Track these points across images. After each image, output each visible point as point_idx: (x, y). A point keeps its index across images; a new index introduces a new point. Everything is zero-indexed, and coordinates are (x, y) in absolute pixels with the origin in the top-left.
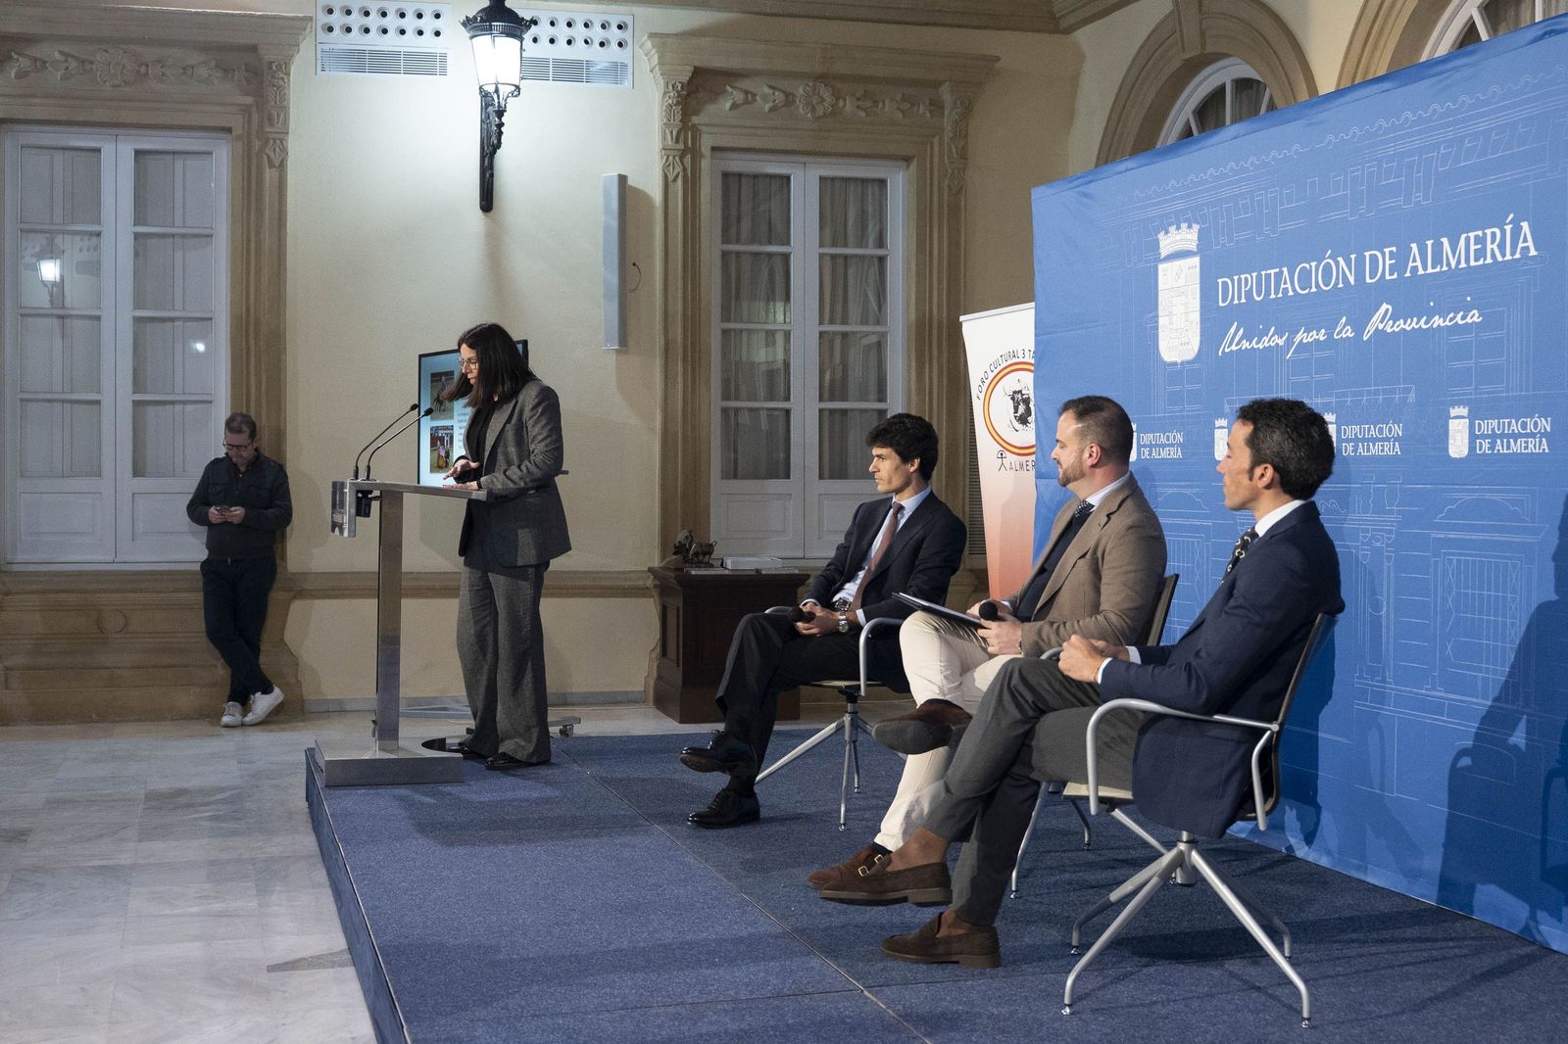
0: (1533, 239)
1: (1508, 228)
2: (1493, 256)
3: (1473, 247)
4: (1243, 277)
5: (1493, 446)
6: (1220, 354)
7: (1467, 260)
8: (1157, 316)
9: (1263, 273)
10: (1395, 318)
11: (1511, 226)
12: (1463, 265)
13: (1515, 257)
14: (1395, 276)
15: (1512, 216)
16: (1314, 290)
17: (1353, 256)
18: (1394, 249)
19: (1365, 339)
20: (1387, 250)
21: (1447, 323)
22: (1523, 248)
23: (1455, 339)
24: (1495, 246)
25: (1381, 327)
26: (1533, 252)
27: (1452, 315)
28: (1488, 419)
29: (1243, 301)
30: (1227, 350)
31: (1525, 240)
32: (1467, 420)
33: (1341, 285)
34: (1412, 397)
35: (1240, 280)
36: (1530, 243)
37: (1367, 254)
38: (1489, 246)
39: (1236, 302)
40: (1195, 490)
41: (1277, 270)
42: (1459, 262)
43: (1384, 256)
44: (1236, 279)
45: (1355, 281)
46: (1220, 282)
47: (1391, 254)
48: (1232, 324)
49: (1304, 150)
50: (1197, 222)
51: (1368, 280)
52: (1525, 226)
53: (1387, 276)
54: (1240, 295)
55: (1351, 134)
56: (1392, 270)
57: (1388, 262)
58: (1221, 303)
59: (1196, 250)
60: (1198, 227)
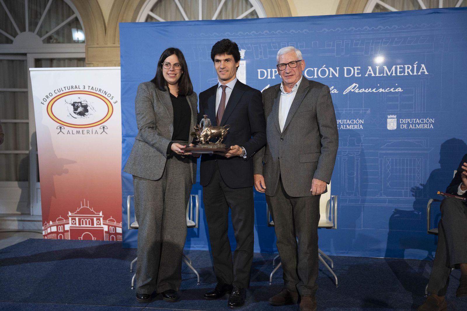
1: (415, 66)
2: (408, 72)
3: (398, 70)
5: (408, 126)
7: (396, 73)
10: (360, 88)
11: (417, 65)
12: (394, 74)
13: (418, 74)
14: (360, 76)
15: (417, 62)
16: (316, 77)
17: (338, 68)
18: (360, 67)
19: (344, 93)
20: (356, 68)
21: (386, 91)
22: (421, 72)
23: (390, 96)
24: (409, 70)
25: (352, 90)
26: (426, 73)
27: (388, 89)
28: (406, 119)
29: (274, 77)
31: (423, 69)
32: (396, 119)
33: (331, 76)
34: (369, 112)
35: (271, 72)
36: (425, 70)
37: (345, 68)
38: (406, 70)
39: (269, 78)
42: (392, 73)
43: (354, 69)
44: (269, 70)
45: (339, 75)
46: (259, 70)
47: (358, 69)
48: (267, 85)
49: (310, 32)
50: (244, 49)
51: (346, 76)
52: (423, 66)
53: (356, 75)
54: (271, 76)
55: (337, 29)
56: (358, 74)
57: (356, 71)
58: (259, 78)
59: (243, 58)
60: (245, 50)
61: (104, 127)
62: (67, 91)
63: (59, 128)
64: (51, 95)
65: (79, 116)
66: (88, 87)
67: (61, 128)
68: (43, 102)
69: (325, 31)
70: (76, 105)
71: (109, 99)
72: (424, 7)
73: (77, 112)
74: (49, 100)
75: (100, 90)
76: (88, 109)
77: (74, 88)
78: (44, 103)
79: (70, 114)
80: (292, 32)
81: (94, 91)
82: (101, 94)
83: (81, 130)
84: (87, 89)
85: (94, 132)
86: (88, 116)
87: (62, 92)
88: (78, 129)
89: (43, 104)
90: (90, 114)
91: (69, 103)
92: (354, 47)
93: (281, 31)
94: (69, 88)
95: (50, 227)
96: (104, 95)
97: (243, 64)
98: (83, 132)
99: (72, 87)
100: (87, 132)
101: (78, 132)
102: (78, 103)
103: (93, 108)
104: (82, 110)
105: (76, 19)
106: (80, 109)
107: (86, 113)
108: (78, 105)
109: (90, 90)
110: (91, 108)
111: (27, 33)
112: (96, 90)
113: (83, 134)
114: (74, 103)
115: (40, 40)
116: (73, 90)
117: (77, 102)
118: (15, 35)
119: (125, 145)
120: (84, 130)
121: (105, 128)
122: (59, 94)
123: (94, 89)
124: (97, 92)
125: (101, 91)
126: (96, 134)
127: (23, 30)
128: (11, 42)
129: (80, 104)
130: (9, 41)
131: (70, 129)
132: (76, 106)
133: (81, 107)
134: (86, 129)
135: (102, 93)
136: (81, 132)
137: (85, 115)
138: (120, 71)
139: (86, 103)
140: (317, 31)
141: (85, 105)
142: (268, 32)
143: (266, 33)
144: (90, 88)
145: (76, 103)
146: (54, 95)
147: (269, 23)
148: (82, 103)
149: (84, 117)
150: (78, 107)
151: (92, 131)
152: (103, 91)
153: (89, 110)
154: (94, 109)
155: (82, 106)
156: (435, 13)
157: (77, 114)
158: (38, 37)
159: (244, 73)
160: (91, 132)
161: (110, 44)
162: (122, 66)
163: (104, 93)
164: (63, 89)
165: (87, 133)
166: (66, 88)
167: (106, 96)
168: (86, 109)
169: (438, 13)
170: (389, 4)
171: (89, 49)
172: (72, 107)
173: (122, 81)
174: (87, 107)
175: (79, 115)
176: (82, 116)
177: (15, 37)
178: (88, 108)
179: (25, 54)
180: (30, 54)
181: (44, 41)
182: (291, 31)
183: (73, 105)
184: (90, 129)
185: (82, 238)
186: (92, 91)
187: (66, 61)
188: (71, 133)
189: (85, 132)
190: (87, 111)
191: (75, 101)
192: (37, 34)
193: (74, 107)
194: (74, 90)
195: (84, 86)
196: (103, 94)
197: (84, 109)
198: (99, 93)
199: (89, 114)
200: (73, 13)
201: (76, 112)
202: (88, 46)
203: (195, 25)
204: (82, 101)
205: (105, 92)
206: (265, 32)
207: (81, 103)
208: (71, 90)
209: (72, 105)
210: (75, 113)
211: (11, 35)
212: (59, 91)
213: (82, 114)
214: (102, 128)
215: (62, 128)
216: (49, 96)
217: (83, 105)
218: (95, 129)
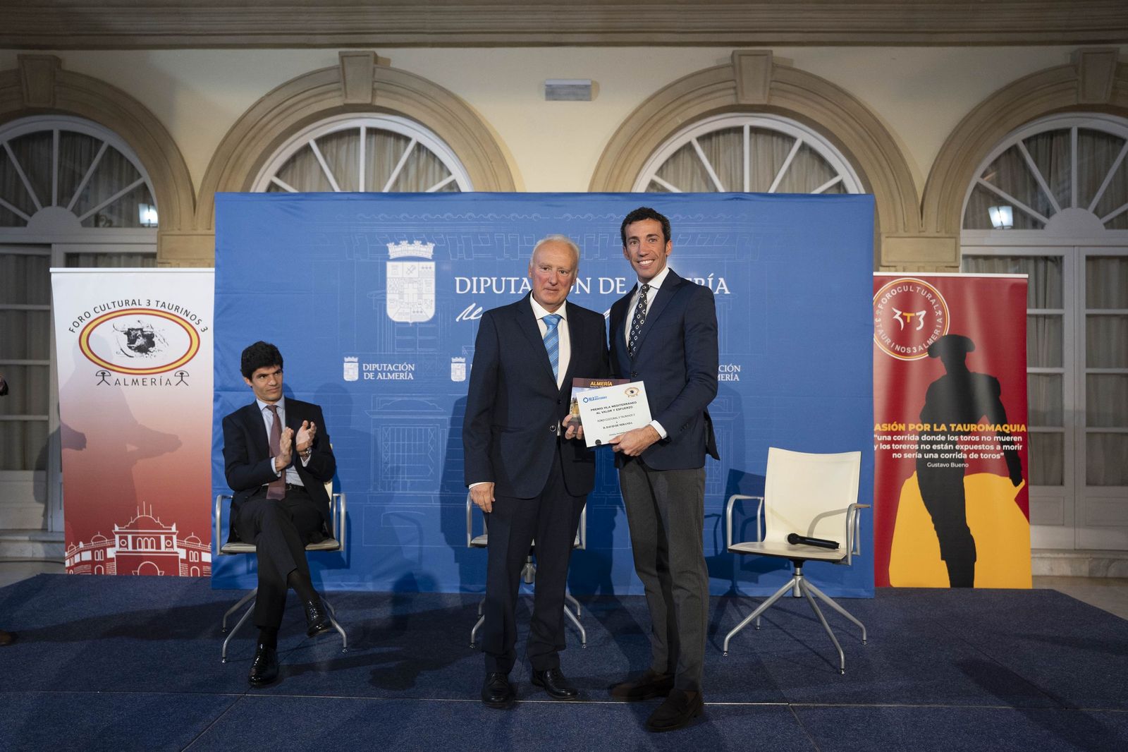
0: (727, 285)
1: (710, 280)
4: (482, 279)
6: (457, 320)
8: (385, 293)
9: (503, 279)
11: (712, 279)
15: (712, 274)
17: (589, 279)
18: (624, 279)
20: (618, 279)
22: (720, 290)
26: (727, 292)
29: (482, 291)
30: (464, 318)
31: (722, 286)
33: (578, 292)
35: (479, 282)
36: (725, 288)
37: (601, 279)
39: (475, 291)
40: (428, 399)
41: (518, 279)
43: (615, 282)
44: (475, 279)
45: (590, 291)
46: (458, 279)
47: (621, 282)
48: (471, 304)
49: (544, 218)
50: (432, 241)
51: (602, 292)
52: (722, 280)
53: (618, 292)
54: (478, 289)
55: (586, 216)
56: (622, 289)
57: (618, 285)
58: (458, 291)
59: (431, 258)
60: (434, 245)
61: (182, 374)
62: (118, 308)
63: (100, 374)
64: (87, 315)
65: (138, 354)
66: (156, 302)
67: (103, 374)
68: (72, 327)
69: (567, 218)
70: (133, 333)
71: (193, 323)
72: (721, 189)
73: (135, 346)
74: (83, 325)
75: (177, 308)
76: (154, 342)
77: (130, 303)
78: (75, 329)
79: (121, 350)
80: (514, 217)
81: (166, 310)
82: (178, 314)
83: (140, 378)
84: (153, 306)
85: (164, 382)
86: (154, 353)
87: (107, 311)
88: (135, 377)
89: (72, 331)
90: (158, 350)
91: (120, 329)
92: (614, 245)
93: (495, 216)
94: (121, 305)
95: (80, 552)
96: (184, 317)
97: (430, 268)
98: (143, 382)
99: (127, 302)
100: (152, 382)
101: (135, 382)
102: (137, 330)
103: (164, 340)
104: (143, 343)
105: (144, 186)
106: (140, 341)
107: (151, 349)
108: (136, 334)
109: (159, 308)
110: (159, 340)
111: (54, 209)
112: (170, 307)
113: (143, 385)
114: (129, 329)
115: (77, 221)
116: (128, 307)
117: (136, 328)
118: (31, 211)
119: (219, 404)
120: (146, 378)
121: (185, 374)
122: (102, 313)
123: (167, 307)
124: (172, 311)
125: (180, 310)
126: (168, 385)
127: (47, 202)
128: (25, 223)
129: (139, 333)
130: (20, 222)
131: (121, 377)
132: (131, 335)
133: (141, 338)
134: (149, 377)
135: (181, 313)
136: (140, 382)
137: (149, 351)
138: (214, 275)
139: (152, 330)
140: (555, 218)
141: (150, 333)
142: (473, 215)
143: (470, 217)
144: (160, 304)
145: (133, 329)
146: (94, 316)
147: (475, 200)
148: (144, 330)
149: (147, 355)
150: (136, 337)
151: (161, 379)
152: (182, 309)
153: (156, 343)
155: (144, 336)
156: (737, 199)
157: (135, 350)
158: (74, 216)
159: (431, 283)
160: (158, 382)
161: (201, 230)
162: (217, 267)
163: (184, 314)
164: (111, 305)
165: (152, 384)
166: (116, 304)
167: (188, 319)
168: (150, 340)
169: (741, 199)
170: (670, 183)
171: (164, 237)
172: (126, 336)
173: (216, 293)
174: (153, 337)
175: (138, 351)
176: (144, 354)
177: (31, 215)
178: (155, 339)
179: (49, 245)
180: (57, 246)
181: (85, 224)
182: (512, 215)
183: (128, 333)
184: (157, 377)
185: (138, 571)
186: (163, 309)
187: (123, 258)
188: (122, 383)
189: (148, 382)
190: (153, 344)
191: (130, 327)
192: (73, 210)
193: (128, 337)
194: (131, 307)
195: (148, 301)
196: (181, 316)
197: (147, 341)
198: (176, 313)
199: (156, 350)
200: (139, 176)
201: (132, 345)
202: (163, 233)
203: (348, 199)
204: (143, 327)
205: (186, 311)
206: (469, 214)
207: (141, 330)
208: (124, 307)
209: (125, 334)
210: (130, 348)
211: (26, 212)
212: (103, 309)
213: (143, 350)
214: (178, 374)
215: (107, 374)
216: (84, 317)
217: (145, 333)
218: (165, 376)
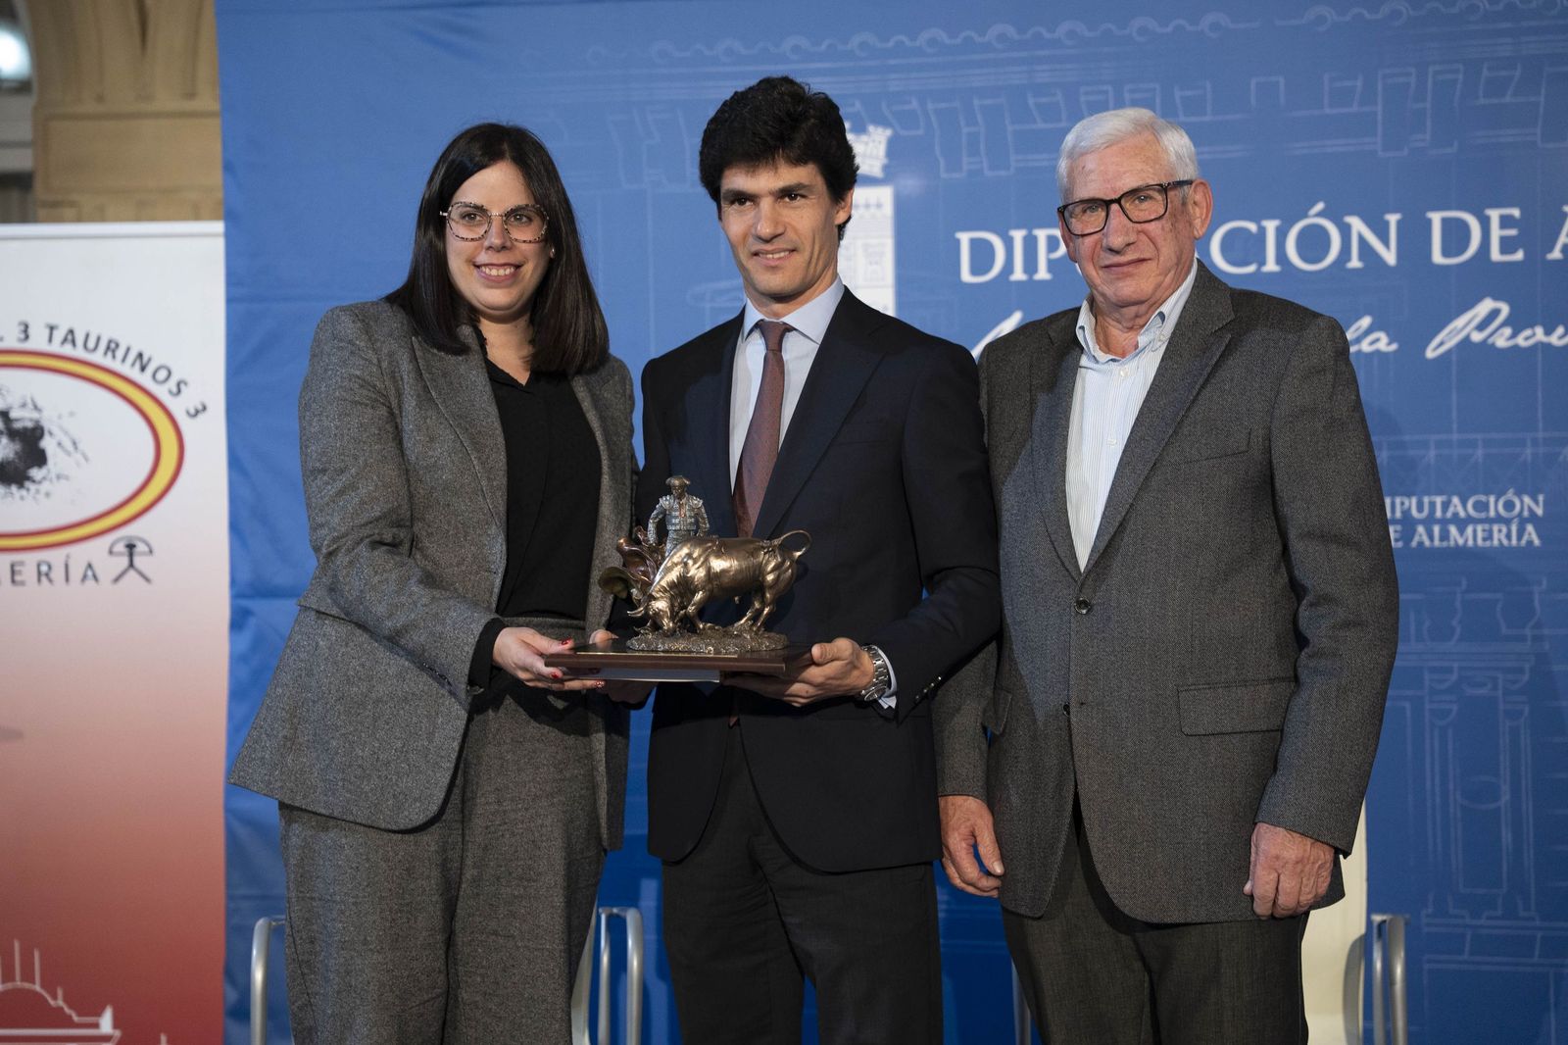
16: (1271, 266)
19: (1431, 355)
44: (1018, 236)
46: (965, 238)
54: (1031, 267)
59: (879, 175)
60: (890, 132)
61: (131, 547)
66: (47, 331)
71: (160, 392)
75: (112, 348)
76: (43, 451)
81: (79, 353)
82: (116, 366)
84: (38, 341)
85: (76, 573)
86: (45, 487)
90: (59, 477)
92: (1482, 100)
96: (134, 374)
97: (878, 206)
98: (13, 573)
100: (39, 573)
103: (75, 443)
104: (11, 455)
106: (3, 450)
107: (35, 473)
109: (56, 347)
110: (59, 444)
112: (91, 344)
113: (13, 581)
119: (245, 638)
120: (22, 563)
121: (141, 547)
123: (80, 341)
124: (97, 358)
125: (120, 353)
126: (90, 582)
129: (1, 423)
133: (4, 440)
134: (31, 558)
135: (124, 360)
137: (28, 478)
139: (35, 415)
141: (30, 425)
144: (59, 335)
148: (13, 415)
149: (24, 492)
151: (67, 566)
152: (128, 349)
153: (49, 454)
154: (81, 446)
155: (13, 433)
159: (881, 255)
160: (58, 574)
163: (133, 364)
165: (39, 580)
167: (145, 380)
168: (31, 447)
171: (54, 124)
173: (229, 301)
174: (42, 436)
176: (14, 488)
178: (47, 444)
184: (56, 557)
186: (67, 350)
189: (28, 573)
190: (40, 459)
195: (22, 328)
196: (126, 370)
197: (23, 450)
198: (108, 362)
199: (53, 475)
202: (51, 112)
204: (11, 408)
205: (140, 355)
207: (4, 414)
213: (9, 475)
214: (120, 547)
217: (18, 425)
218: (80, 554)
